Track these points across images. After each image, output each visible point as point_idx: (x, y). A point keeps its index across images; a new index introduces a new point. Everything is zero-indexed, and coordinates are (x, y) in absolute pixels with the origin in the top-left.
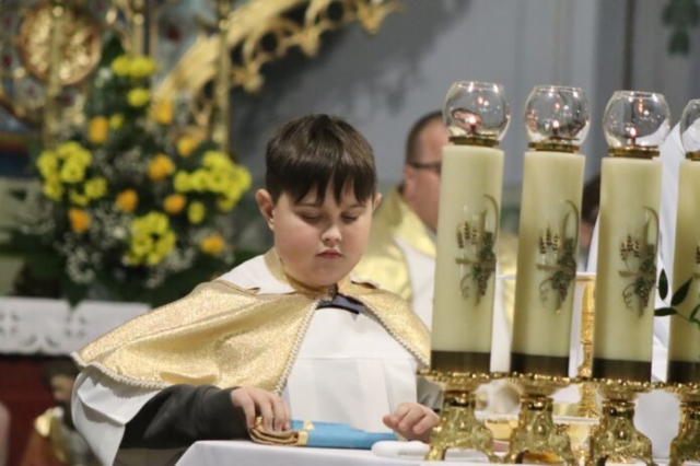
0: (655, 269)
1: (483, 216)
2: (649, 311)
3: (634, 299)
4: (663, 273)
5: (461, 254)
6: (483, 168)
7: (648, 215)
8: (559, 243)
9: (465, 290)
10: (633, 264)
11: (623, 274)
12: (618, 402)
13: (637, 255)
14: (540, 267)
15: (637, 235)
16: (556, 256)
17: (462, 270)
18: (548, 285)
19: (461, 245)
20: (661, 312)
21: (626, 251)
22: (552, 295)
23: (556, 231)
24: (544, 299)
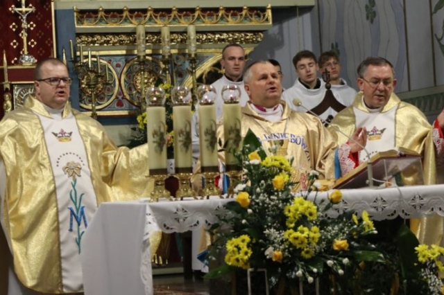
0: (216, 139)
1: (160, 127)
2: (215, 151)
3: (210, 148)
4: (220, 139)
5: (155, 140)
6: (158, 113)
7: (212, 122)
8: (185, 133)
9: (156, 151)
10: (209, 137)
11: (206, 140)
12: (209, 179)
13: (209, 134)
14: (180, 141)
15: (209, 128)
16: (184, 137)
17: (155, 145)
18: (182, 147)
19: (154, 137)
20: (220, 151)
21: (207, 133)
22: (184, 149)
23: (184, 130)
24: (182, 151)
